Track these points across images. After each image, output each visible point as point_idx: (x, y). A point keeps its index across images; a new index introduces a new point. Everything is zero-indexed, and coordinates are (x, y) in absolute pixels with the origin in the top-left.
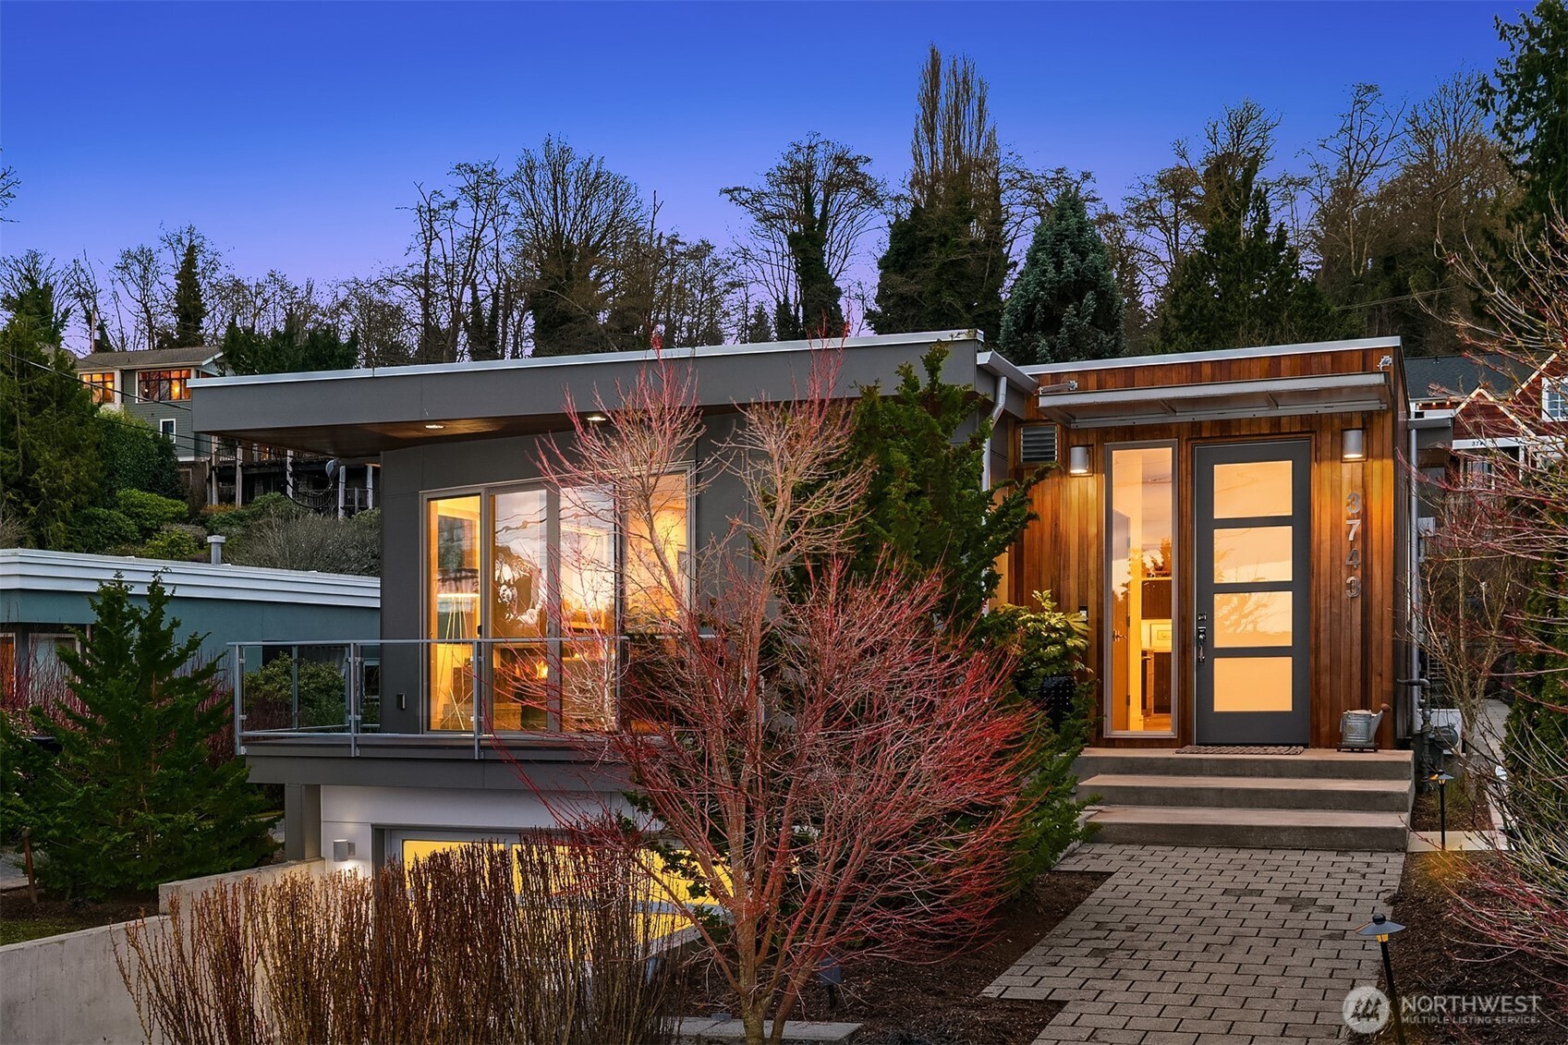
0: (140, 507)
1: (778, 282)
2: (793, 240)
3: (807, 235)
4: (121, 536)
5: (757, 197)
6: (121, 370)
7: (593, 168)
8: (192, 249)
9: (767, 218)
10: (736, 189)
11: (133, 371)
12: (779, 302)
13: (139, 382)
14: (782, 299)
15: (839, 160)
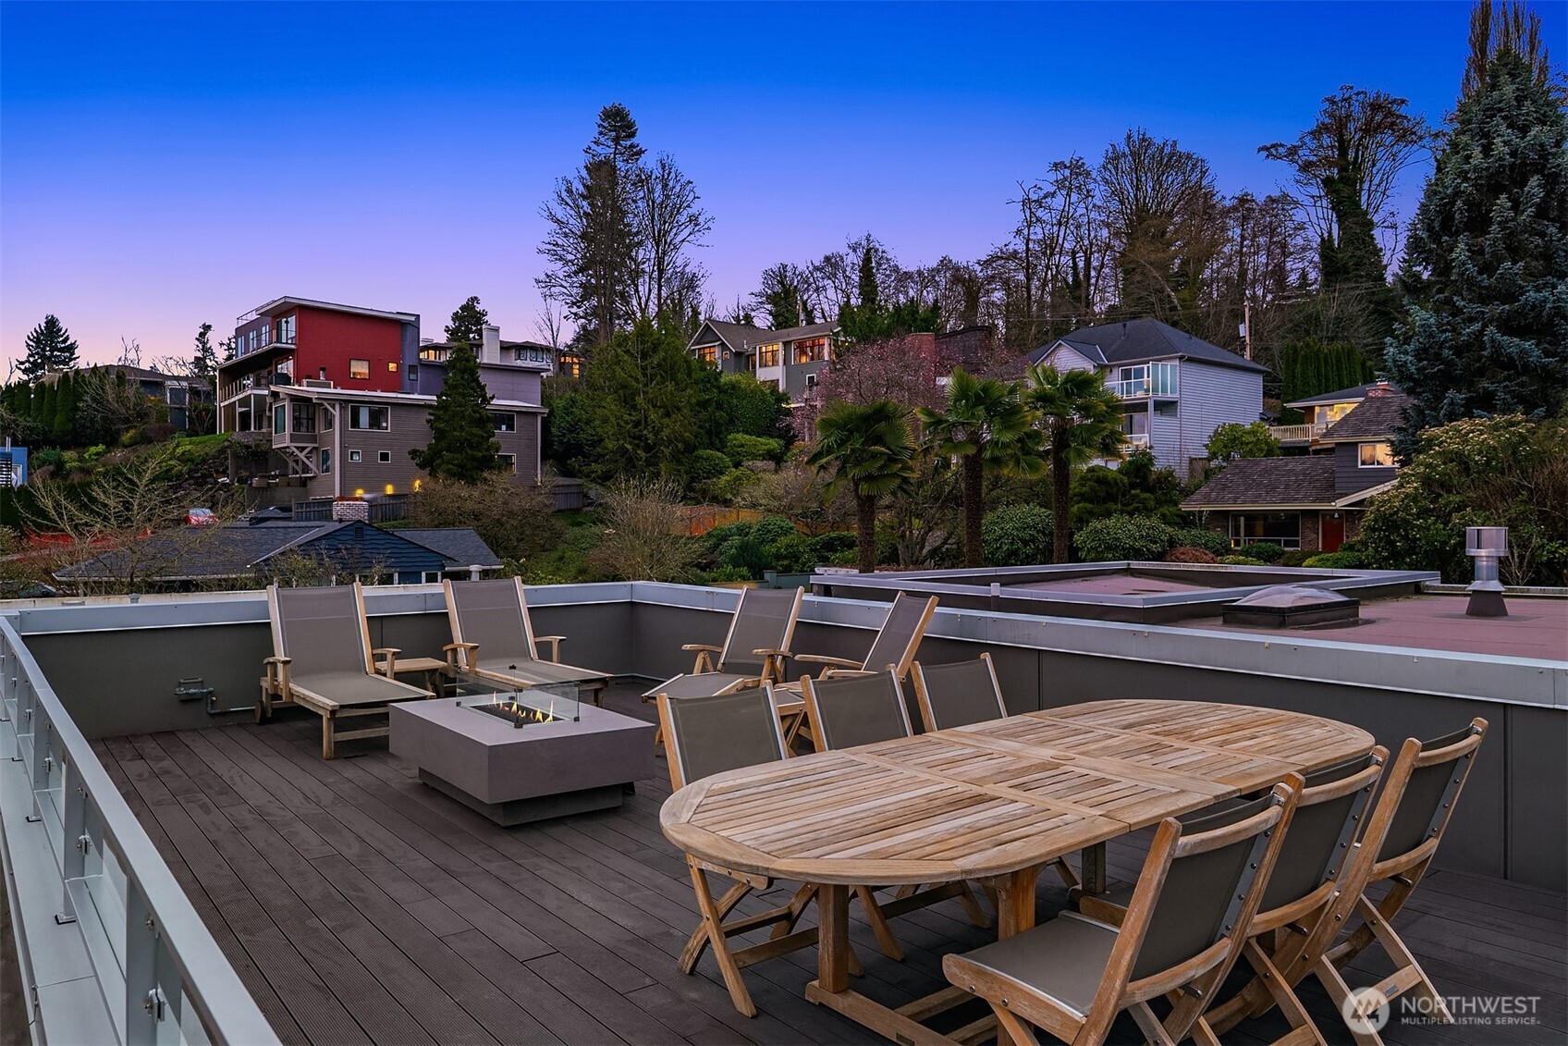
0: (740, 447)
1: (1322, 222)
2: (1328, 182)
3: (1341, 178)
4: (718, 471)
5: (1293, 151)
6: (783, 343)
7: (1167, 150)
8: (869, 251)
9: (1306, 167)
10: (1273, 146)
11: (790, 342)
12: (1323, 239)
13: (795, 349)
14: (1326, 235)
15: (1376, 107)
